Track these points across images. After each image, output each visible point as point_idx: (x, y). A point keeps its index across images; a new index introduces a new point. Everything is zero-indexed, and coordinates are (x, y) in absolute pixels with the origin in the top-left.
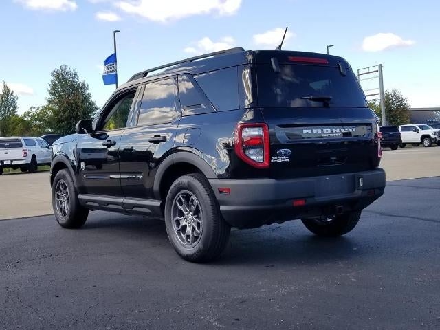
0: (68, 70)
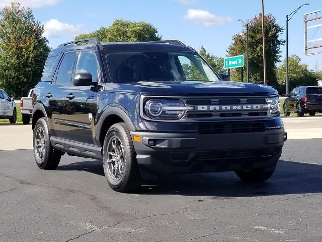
0: (20, 9)
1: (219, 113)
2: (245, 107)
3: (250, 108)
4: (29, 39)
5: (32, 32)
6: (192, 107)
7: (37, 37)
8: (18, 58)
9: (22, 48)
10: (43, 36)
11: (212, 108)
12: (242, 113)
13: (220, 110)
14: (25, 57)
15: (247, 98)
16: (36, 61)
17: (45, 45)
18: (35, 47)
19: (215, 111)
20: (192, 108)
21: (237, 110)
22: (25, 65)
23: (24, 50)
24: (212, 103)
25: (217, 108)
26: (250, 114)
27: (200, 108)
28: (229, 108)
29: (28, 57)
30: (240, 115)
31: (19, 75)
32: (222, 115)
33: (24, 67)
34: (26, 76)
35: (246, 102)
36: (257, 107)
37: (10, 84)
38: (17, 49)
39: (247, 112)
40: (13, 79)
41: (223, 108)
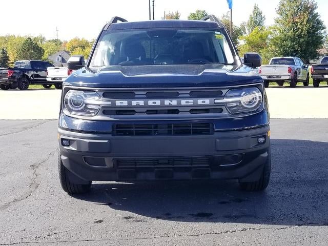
1: (145, 109)
2: (183, 102)
3: (192, 103)
4: (303, 15)
5: (307, 8)
6: (109, 101)
7: (311, 13)
8: (294, 31)
9: (297, 23)
10: (316, 11)
11: (134, 103)
12: (180, 109)
13: (146, 106)
14: (300, 30)
15: (189, 89)
16: (309, 33)
17: (318, 19)
18: (308, 21)
19: (138, 106)
20: (109, 103)
21: (170, 106)
22: (300, 36)
23: (299, 24)
24: (136, 96)
25: (141, 103)
26: (192, 111)
27: (118, 103)
28: (158, 102)
29: (302, 30)
30: (177, 111)
31: (295, 44)
32: (149, 112)
33: (299, 38)
34: (300, 45)
35: (189, 95)
36: (204, 102)
37: (286, 52)
38: (292, 23)
39: (189, 109)
40: (289, 48)
41: (150, 103)
